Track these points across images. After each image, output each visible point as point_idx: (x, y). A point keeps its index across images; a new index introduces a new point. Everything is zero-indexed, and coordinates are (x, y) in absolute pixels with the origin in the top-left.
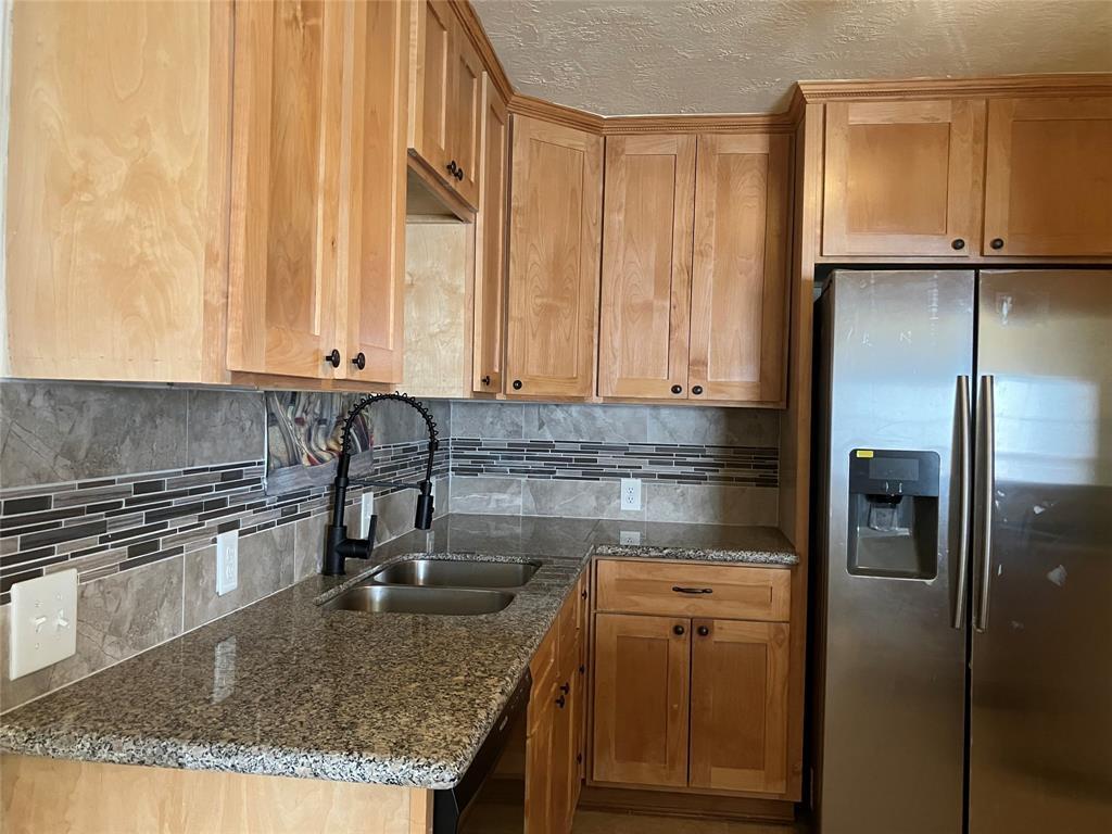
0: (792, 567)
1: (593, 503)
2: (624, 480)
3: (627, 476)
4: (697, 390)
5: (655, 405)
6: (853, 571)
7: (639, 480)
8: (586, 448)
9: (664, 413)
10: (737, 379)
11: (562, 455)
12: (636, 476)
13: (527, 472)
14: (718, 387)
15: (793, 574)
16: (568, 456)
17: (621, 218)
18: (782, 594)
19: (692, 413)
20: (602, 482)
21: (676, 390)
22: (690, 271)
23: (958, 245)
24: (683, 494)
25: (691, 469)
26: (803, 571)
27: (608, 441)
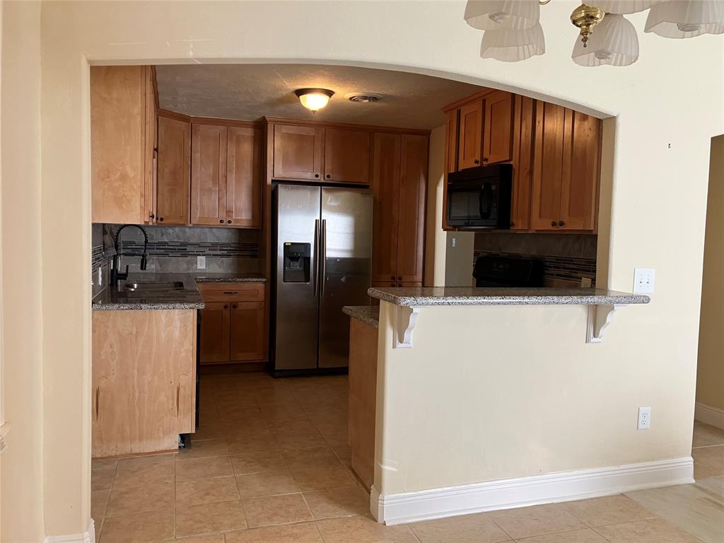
0: (265, 282)
1: (185, 266)
2: (198, 257)
3: (200, 255)
4: (229, 222)
5: (211, 227)
6: (285, 281)
7: (204, 257)
8: (182, 244)
9: (214, 230)
10: (244, 218)
11: (172, 247)
12: (203, 255)
13: (157, 254)
14: (237, 221)
15: (265, 285)
16: (175, 248)
17: (199, 155)
18: (262, 292)
19: (226, 231)
20: (189, 258)
21: (221, 221)
22: (226, 177)
23: (317, 176)
24: (222, 262)
25: (225, 252)
26: (269, 284)
27: (191, 241)
